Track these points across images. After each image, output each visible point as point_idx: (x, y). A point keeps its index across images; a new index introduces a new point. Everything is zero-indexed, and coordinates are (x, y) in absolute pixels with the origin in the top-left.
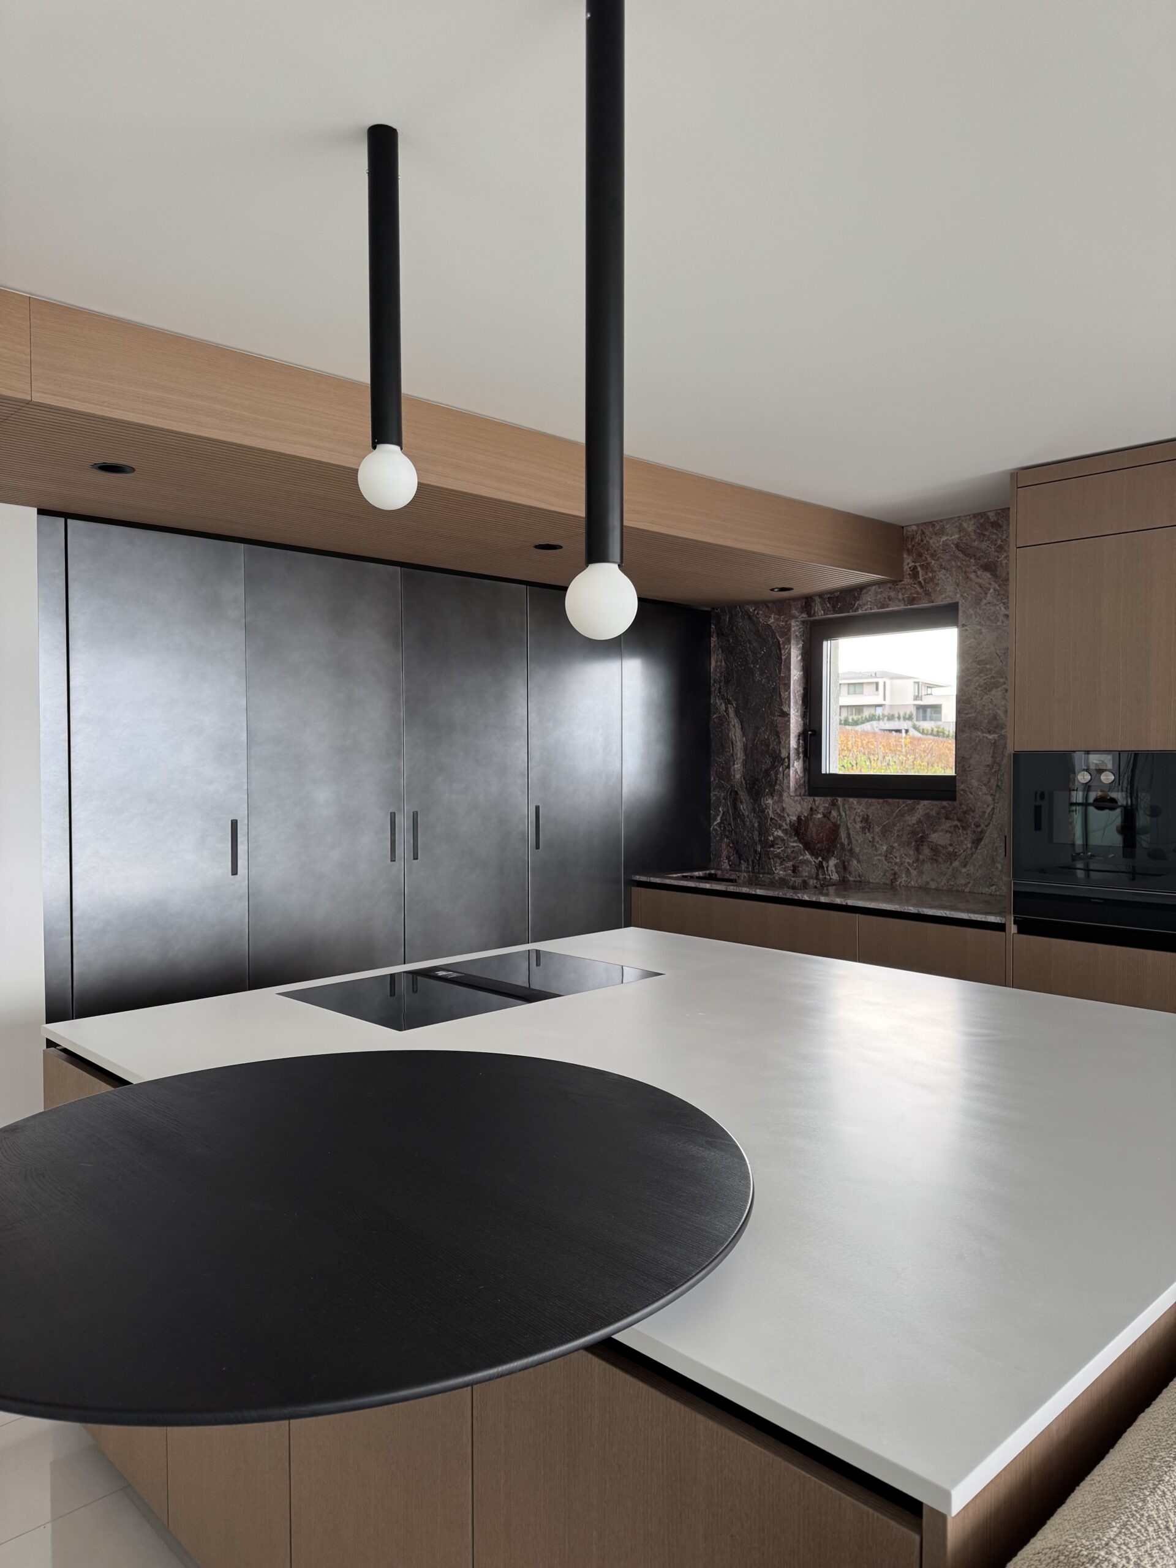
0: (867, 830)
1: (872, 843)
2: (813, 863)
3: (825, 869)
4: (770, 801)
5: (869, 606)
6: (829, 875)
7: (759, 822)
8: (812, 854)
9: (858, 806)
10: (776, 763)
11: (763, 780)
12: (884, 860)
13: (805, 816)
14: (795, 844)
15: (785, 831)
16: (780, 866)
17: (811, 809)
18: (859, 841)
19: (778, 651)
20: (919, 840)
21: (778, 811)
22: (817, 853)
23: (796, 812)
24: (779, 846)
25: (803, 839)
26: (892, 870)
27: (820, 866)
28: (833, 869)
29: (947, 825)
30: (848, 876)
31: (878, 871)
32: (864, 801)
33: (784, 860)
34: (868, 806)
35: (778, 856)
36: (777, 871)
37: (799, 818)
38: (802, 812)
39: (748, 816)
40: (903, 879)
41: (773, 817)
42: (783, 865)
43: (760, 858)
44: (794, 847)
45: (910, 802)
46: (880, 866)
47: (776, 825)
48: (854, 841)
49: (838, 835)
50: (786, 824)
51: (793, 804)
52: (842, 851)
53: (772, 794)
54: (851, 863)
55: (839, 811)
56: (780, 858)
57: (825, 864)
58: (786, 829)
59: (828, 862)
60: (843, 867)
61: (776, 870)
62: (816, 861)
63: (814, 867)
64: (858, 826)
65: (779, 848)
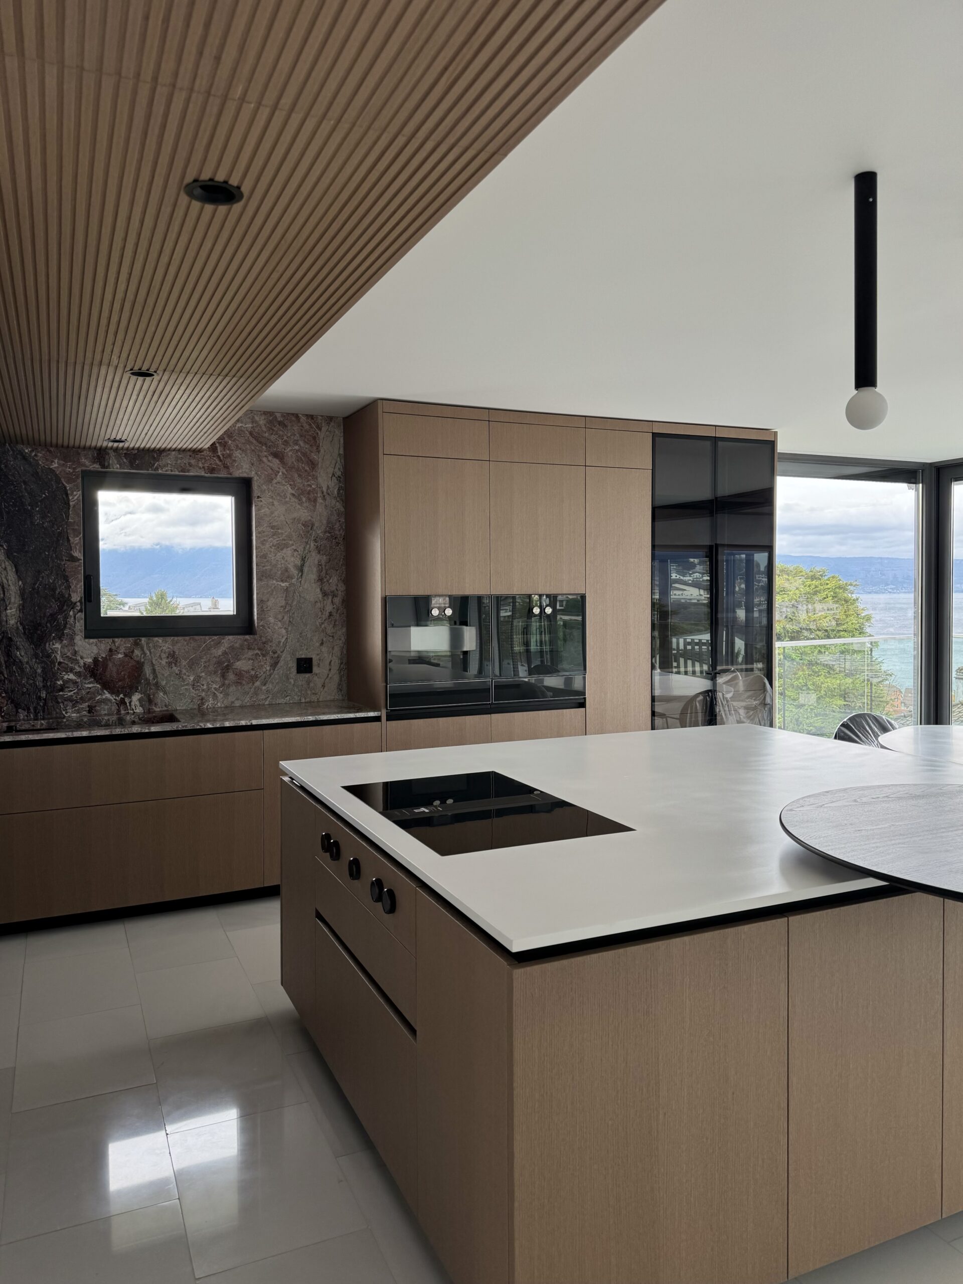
0: (173, 664)
1: (179, 675)
2: (114, 701)
3: (128, 704)
4: (58, 646)
5: (170, 468)
6: (133, 710)
7: (43, 668)
8: (112, 693)
9: (164, 644)
10: (65, 608)
11: (49, 625)
12: (191, 688)
13: (102, 657)
14: (90, 686)
15: (78, 674)
16: (72, 708)
17: (111, 650)
18: (166, 675)
19: (64, 496)
20: (224, 668)
21: (69, 654)
22: (118, 691)
23: (92, 654)
24: (71, 689)
25: (101, 679)
26: (200, 696)
27: (123, 702)
28: (137, 703)
29: (250, 653)
30: (154, 708)
31: (185, 698)
32: (170, 639)
33: (77, 702)
34: (174, 644)
35: (70, 699)
36: (69, 714)
37: (96, 660)
38: (98, 654)
39: (27, 663)
40: (210, 703)
41: (62, 660)
42: (76, 707)
43: (45, 704)
44: (90, 688)
45: (216, 637)
46: (187, 694)
47: (66, 669)
48: (159, 676)
49: (142, 672)
50: (79, 666)
51: (88, 646)
52: (146, 685)
53: (60, 638)
54: (156, 695)
55: (143, 650)
56: (71, 701)
57: (127, 700)
58: (79, 672)
59: (130, 698)
60: (149, 700)
61: (66, 713)
62: (117, 698)
63: (115, 704)
64: (164, 662)
65: (71, 691)
